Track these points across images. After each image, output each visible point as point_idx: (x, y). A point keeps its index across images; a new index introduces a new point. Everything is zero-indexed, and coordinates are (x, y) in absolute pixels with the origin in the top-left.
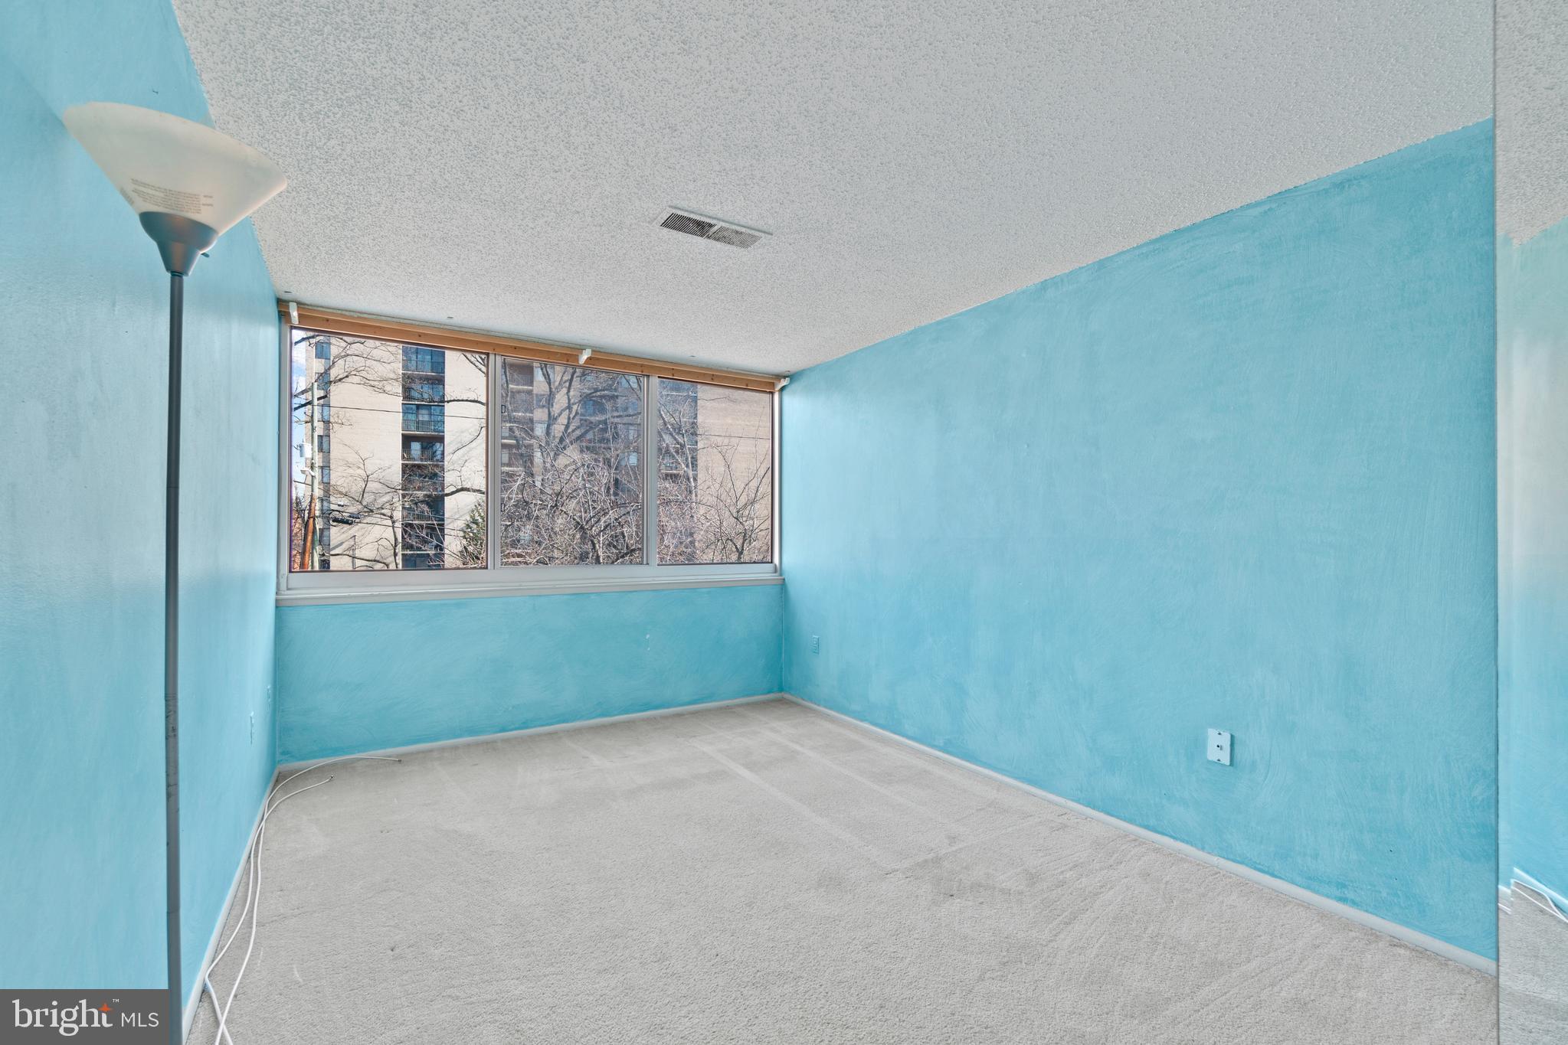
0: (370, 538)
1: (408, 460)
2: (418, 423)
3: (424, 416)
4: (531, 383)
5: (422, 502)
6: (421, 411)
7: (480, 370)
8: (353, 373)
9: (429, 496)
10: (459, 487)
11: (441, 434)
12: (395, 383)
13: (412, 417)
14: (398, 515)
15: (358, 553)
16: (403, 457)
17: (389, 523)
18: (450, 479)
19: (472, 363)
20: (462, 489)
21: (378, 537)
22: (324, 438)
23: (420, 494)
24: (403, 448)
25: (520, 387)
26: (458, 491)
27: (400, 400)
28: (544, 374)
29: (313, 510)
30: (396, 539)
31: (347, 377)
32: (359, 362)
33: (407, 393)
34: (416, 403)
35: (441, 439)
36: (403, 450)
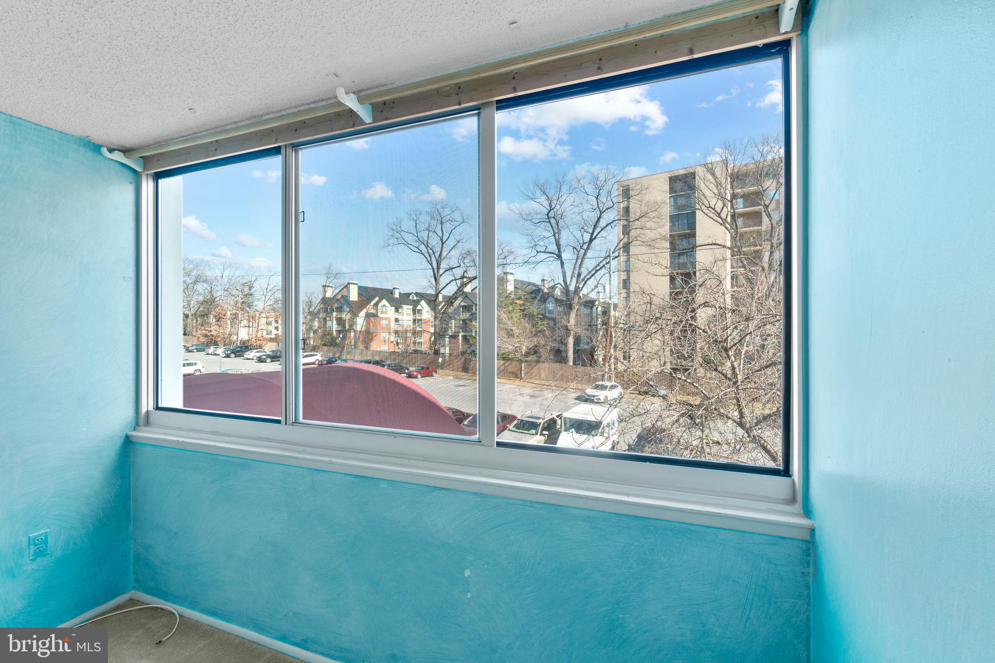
1: (673, 289)
2: (679, 264)
3: (684, 259)
4: (760, 224)
6: (681, 257)
7: (717, 221)
10: (702, 303)
11: (694, 269)
12: (664, 242)
13: (676, 261)
16: (671, 288)
18: (698, 299)
19: (710, 218)
22: (627, 280)
24: (670, 281)
25: (752, 228)
27: (667, 251)
28: (767, 215)
33: (672, 244)
34: (678, 252)
35: (694, 273)
36: (670, 284)
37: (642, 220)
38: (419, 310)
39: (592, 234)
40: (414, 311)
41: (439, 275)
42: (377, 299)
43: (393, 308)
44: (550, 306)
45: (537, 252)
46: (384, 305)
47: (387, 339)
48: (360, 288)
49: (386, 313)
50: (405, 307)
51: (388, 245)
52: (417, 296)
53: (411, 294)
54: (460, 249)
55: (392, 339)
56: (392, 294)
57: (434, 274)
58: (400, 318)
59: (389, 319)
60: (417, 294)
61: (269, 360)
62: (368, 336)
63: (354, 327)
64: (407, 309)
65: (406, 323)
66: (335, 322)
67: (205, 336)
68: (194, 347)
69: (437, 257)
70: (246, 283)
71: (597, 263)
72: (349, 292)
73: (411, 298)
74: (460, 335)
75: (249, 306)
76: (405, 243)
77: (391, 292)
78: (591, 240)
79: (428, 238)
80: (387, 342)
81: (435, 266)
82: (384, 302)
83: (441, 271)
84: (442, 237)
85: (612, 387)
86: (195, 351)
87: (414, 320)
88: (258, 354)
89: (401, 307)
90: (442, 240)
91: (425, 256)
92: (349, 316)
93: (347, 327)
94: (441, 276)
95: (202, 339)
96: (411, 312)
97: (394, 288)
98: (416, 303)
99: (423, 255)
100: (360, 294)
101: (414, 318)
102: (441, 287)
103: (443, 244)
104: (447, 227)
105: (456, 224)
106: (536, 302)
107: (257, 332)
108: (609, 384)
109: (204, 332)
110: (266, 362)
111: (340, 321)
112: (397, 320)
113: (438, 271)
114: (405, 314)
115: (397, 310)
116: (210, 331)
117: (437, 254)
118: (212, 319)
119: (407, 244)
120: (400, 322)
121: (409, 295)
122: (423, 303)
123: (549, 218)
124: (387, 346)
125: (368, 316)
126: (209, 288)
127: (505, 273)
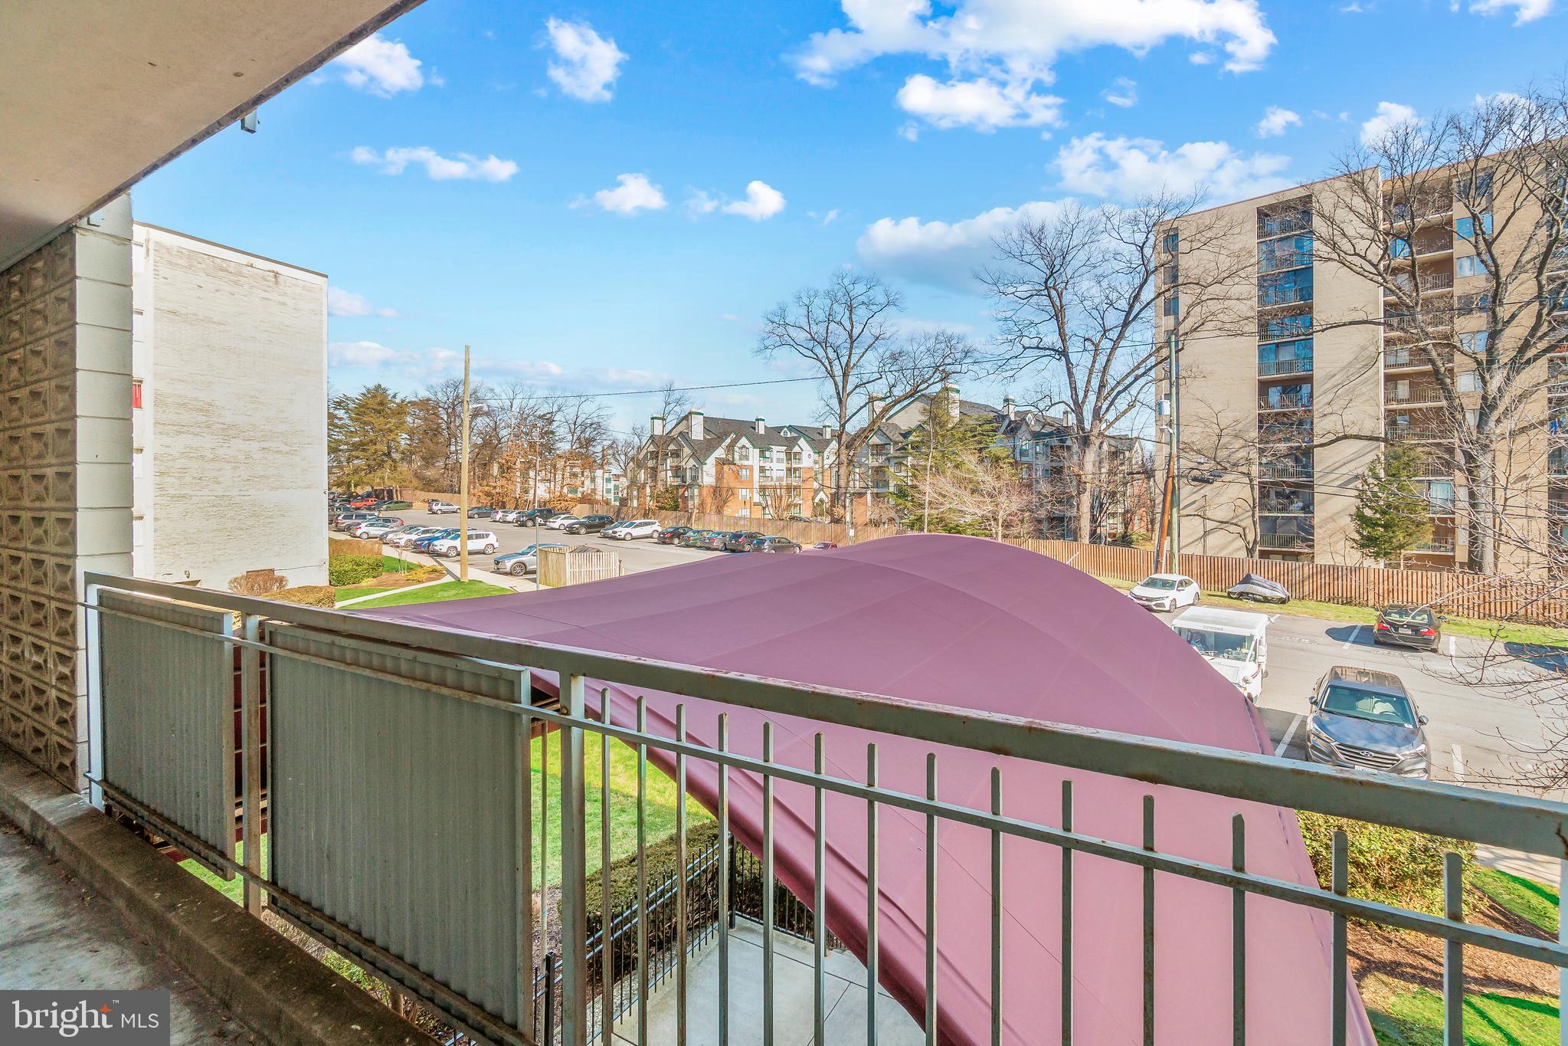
0: (1223, 499)
1: (1265, 409)
2: (1279, 364)
3: (1286, 355)
5: (1285, 456)
6: (1282, 350)
8: (1209, 319)
9: (1298, 448)
10: (1340, 435)
11: (1310, 373)
12: (1251, 323)
13: (1271, 359)
14: (1255, 470)
15: (1209, 514)
16: (1260, 407)
17: (1247, 480)
18: (1322, 427)
20: (1345, 437)
21: (1234, 496)
23: (1283, 447)
24: (1259, 396)
26: (1338, 439)
27: (1255, 341)
29: (1171, 470)
30: (1254, 500)
31: (1203, 324)
32: (1213, 306)
33: (1264, 330)
34: (1276, 341)
35: (1309, 380)
36: (1259, 399)
37: (1228, 282)
38: (795, 454)
39: (1129, 313)
40: (788, 454)
41: (845, 394)
42: (733, 435)
43: (757, 451)
44: (1024, 442)
45: (1024, 347)
46: (744, 447)
47: (748, 498)
48: (706, 420)
49: (747, 458)
50: (775, 448)
51: (766, 348)
52: (790, 431)
53: (783, 427)
54: (881, 351)
55: (757, 498)
56: (754, 428)
57: (838, 393)
58: (767, 465)
59: (751, 468)
60: (791, 428)
61: (583, 531)
62: (721, 494)
63: (699, 481)
64: (777, 452)
65: (775, 474)
66: (669, 473)
67: (488, 494)
68: (475, 511)
69: (844, 366)
70: (545, 415)
71: (1136, 364)
72: (690, 427)
73: (782, 434)
74: (869, 492)
75: (550, 451)
76: (792, 343)
77: (753, 426)
78: (1126, 324)
79: (827, 333)
80: (748, 505)
81: (839, 380)
82: (744, 441)
83: (849, 388)
84: (852, 330)
85: (1183, 584)
86: (476, 516)
87: (789, 470)
88: (567, 522)
89: (769, 449)
90: (851, 336)
91: (823, 364)
92: (692, 462)
93: (689, 481)
94: (848, 395)
95: (485, 500)
96: (783, 456)
97: (757, 420)
98: (791, 443)
99: (821, 361)
100: (706, 430)
101: (789, 466)
102: (849, 413)
103: (852, 343)
104: (861, 313)
105: (875, 308)
106: (1000, 435)
107: (562, 487)
108: (1176, 577)
109: (487, 488)
110: (578, 534)
111: (678, 471)
112: (762, 470)
113: (844, 388)
114: (775, 460)
115: (762, 454)
116: (495, 487)
117: (844, 360)
118: (495, 469)
119: (795, 344)
120: (768, 473)
121: (779, 429)
122: (802, 442)
123: (1047, 288)
124: (748, 510)
125: (721, 463)
126: (492, 424)
127: (947, 389)
